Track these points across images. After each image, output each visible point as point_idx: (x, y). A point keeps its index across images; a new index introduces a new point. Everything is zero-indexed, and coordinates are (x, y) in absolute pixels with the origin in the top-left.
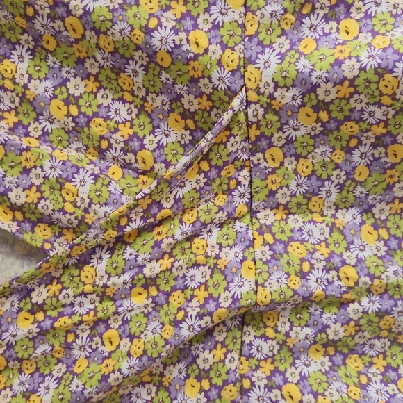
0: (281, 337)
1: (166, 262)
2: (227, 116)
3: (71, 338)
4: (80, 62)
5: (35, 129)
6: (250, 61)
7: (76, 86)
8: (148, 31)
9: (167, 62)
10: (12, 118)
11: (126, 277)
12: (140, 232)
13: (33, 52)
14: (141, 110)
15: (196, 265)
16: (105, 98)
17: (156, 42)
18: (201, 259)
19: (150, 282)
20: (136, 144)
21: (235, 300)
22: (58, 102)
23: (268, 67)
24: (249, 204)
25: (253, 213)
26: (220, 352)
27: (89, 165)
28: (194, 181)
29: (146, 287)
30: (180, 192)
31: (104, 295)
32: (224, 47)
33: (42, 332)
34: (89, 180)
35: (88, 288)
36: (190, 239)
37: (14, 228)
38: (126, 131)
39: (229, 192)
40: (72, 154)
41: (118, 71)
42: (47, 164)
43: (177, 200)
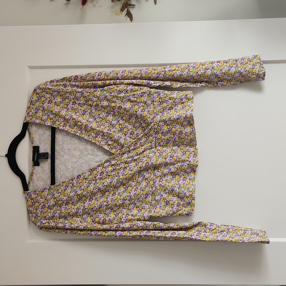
0: (162, 172)
1: (139, 156)
2: (150, 127)
3: (119, 171)
4: (122, 117)
5: (112, 130)
6: (155, 117)
7: (121, 122)
8: (136, 112)
9: (140, 117)
10: (108, 128)
11: (131, 159)
12: (133, 150)
13: (113, 115)
14: (134, 126)
15: (144, 157)
16: (126, 124)
17: (138, 114)
18: (145, 156)
19: (135, 160)
20: (132, 133)
21: (152, 163)
22: (118, 125)
23: (158, 118)
24: (155, 145)
25: (156, 147)
26: (150, 175)
27: (123, 137)
28: (144, 140)
29: (134, 161)
30: (141, 141)
31: (126, 162)
32: (150, 115)
33: (114, 170)
34: (123, 140)
35: (123, 161)
36: (143, 152)
37: (108, 149)
38: (131, 130)
39: (151, 142)
40: (120, 134)
41: (130, 119)
42: (115, 137)
43: (140, 143)
